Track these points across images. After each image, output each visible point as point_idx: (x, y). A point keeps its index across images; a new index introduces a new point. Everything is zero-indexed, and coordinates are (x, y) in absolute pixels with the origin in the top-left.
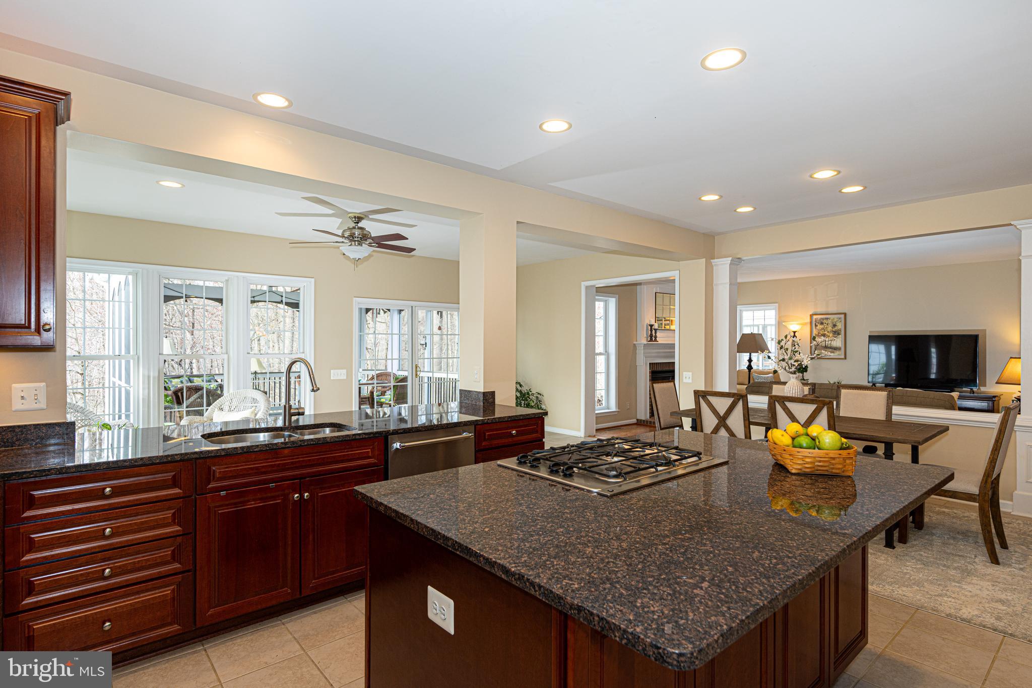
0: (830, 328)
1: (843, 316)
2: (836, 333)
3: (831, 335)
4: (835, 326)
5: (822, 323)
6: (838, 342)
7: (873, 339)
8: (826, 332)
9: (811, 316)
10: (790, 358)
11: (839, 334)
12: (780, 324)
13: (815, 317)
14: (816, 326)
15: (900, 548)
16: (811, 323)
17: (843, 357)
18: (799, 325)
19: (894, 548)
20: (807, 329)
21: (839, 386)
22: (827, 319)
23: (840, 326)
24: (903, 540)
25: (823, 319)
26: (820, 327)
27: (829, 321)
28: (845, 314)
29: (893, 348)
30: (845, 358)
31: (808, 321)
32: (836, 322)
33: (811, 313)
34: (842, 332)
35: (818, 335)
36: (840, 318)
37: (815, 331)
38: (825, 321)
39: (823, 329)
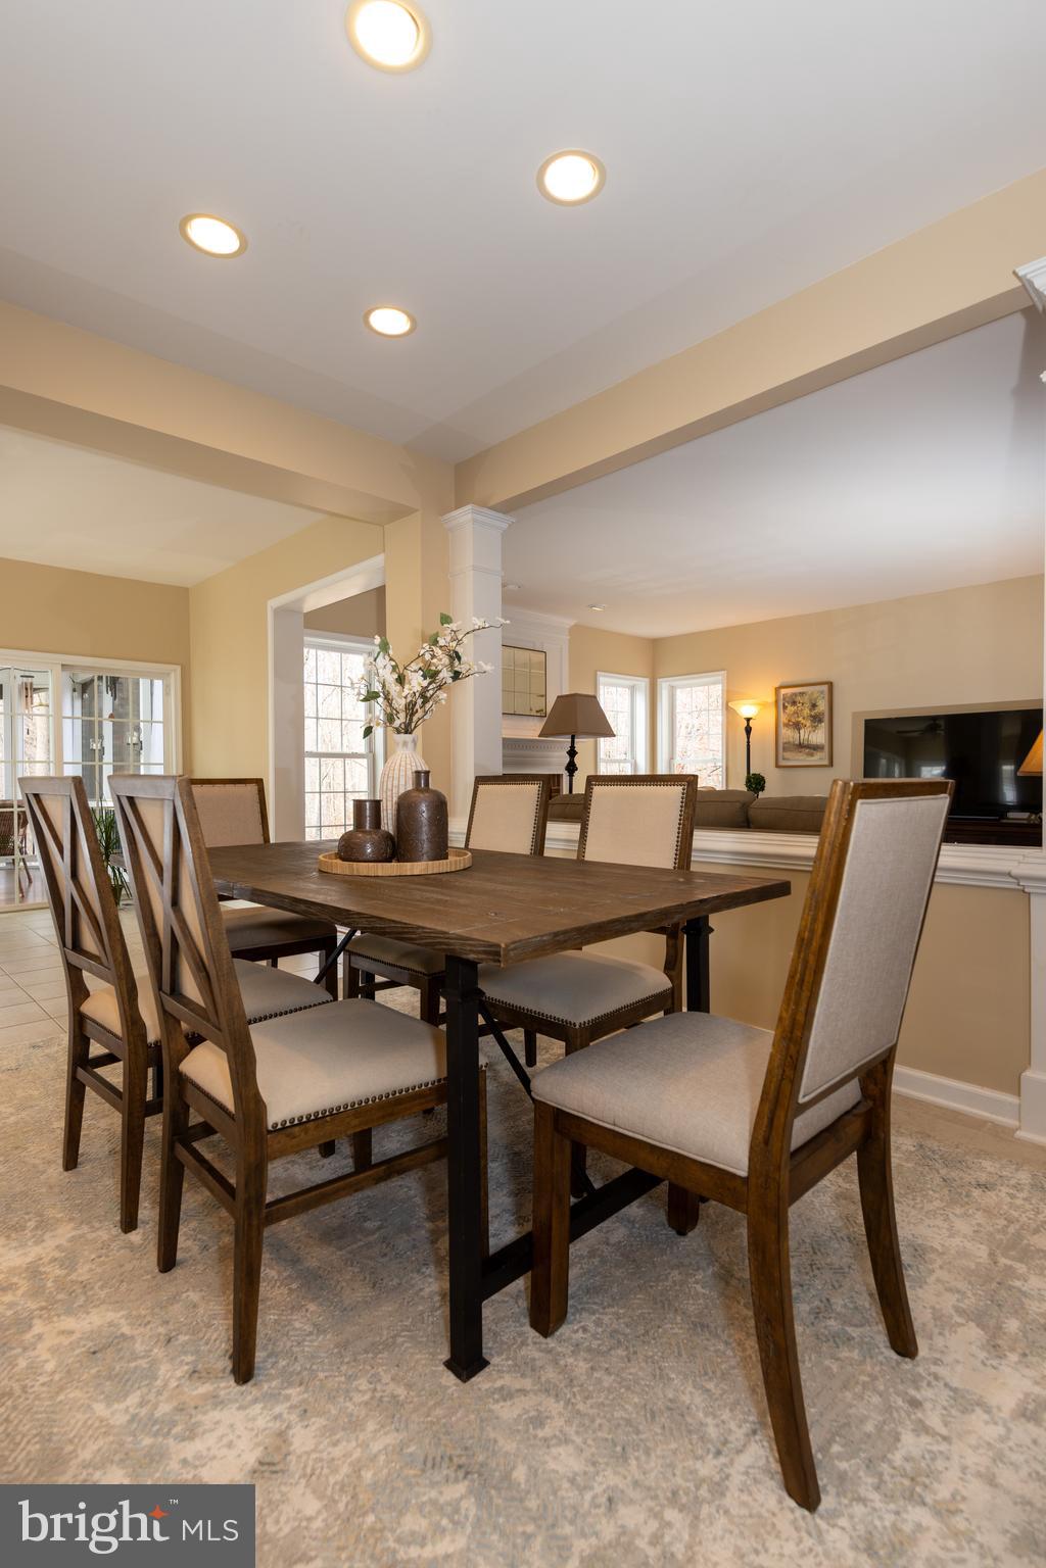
0: (806, 712)
1: (825, 688)
2: (817, 719)
3: (808, 723)
4: (814, 706)
5: (794, 703)
6: (819, 737)
8: (801, 719)
9: (777, 690)
11: (820, 721)
12: (727, 708)
13: (783, 691)
14: (785, 707)
16: (777, 702)
17: (826, 762)
18: (757, 706)
20: (771, 714)
22: (802, 694)
23: (822, 706)
25: (795, 694)
26: (791, 709)
27: (806, 698)
28: (831, 685)
30: (831, 764)
31: (771, 699)
32: (816, 699)
33: (777, 685)
34: (826, 718)
35: (786, 725)
36: (822, 692)
37: (783, 719)
38: (799, 699)
39: (796, 713)
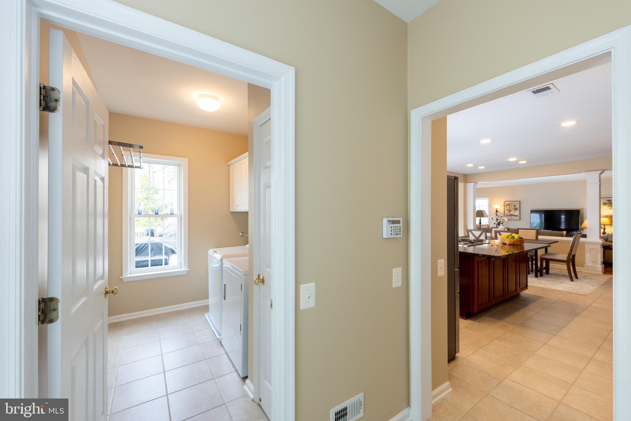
0: (513, 207)
1: (519, 202)
2: (516, 209)
3: (513, 210)
4: (515, 206)
5: (509, 205)
6: (517, 213)
7: (533, 212)
8: (511, 209)
9: (504, 202)
10: (500, 219)
11: (517, 210)
12: (490, 206)
13: (506, 203)
14: (506, 206)
15: (540, 278)
16: (504, 205)
17: (519, 219)
18: (499, 206)
19: (538, 277)
20: (503, 208)
21: (518, 229)
22: (511, 203)
23: (517, 206)
24: (541, 275)
25: (510, 203)
26: (508, 207)
27: (513, 204)
28: (520, 202)
29: (543, 215)
30: (520, 219)
31: (503, 204)
32: (516, 205)
33: (504, 201)
34: (519, 209)
35: (507, 210)
36: (517, 203)
37: (506, 209)
38: (510, 204)
39: (510, 207)
